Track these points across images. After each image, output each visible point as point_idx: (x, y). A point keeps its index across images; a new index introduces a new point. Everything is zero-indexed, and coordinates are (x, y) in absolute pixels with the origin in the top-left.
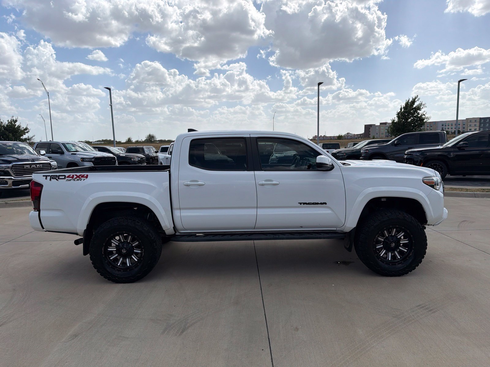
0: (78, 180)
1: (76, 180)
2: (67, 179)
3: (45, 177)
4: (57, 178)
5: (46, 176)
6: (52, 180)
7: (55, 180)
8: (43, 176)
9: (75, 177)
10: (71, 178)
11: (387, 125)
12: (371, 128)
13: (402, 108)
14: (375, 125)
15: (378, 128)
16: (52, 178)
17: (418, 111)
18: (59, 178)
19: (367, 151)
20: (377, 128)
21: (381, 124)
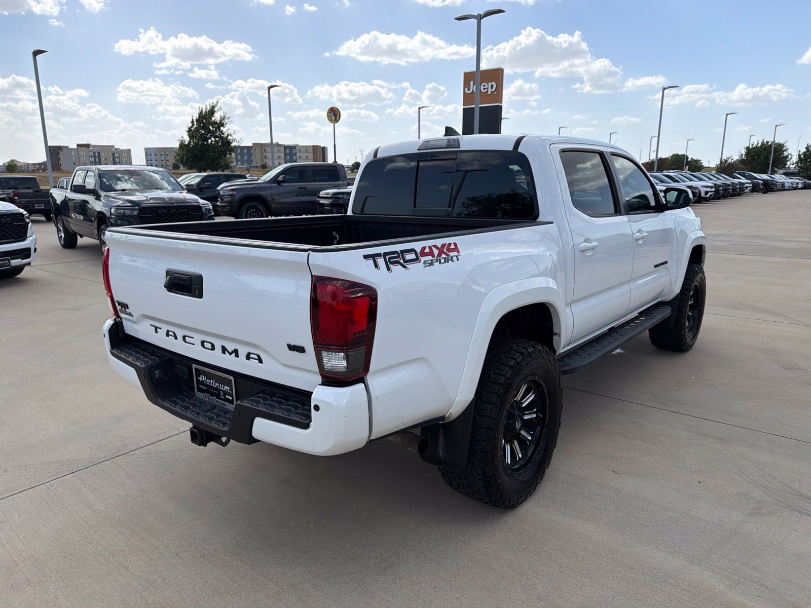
0: (446, 260)
1: (443, 261)
2: (423, 259)
3: (371, 261)
4: (402, 261)
5: (373, 257)
6: (391, 266)
7: (400, 266)
8: (366, 257)
9: (436, 252)
10: (430, 258)
11: (91, 148)
12: (61, 153)
13: (195, 120)
14: (67, 147)
15: (75, 153)
16: (392, 263)
17: (222, 128)
18: (405, 261)
19: (235, 193)
20: (73, 153)
21: (78, 145)
